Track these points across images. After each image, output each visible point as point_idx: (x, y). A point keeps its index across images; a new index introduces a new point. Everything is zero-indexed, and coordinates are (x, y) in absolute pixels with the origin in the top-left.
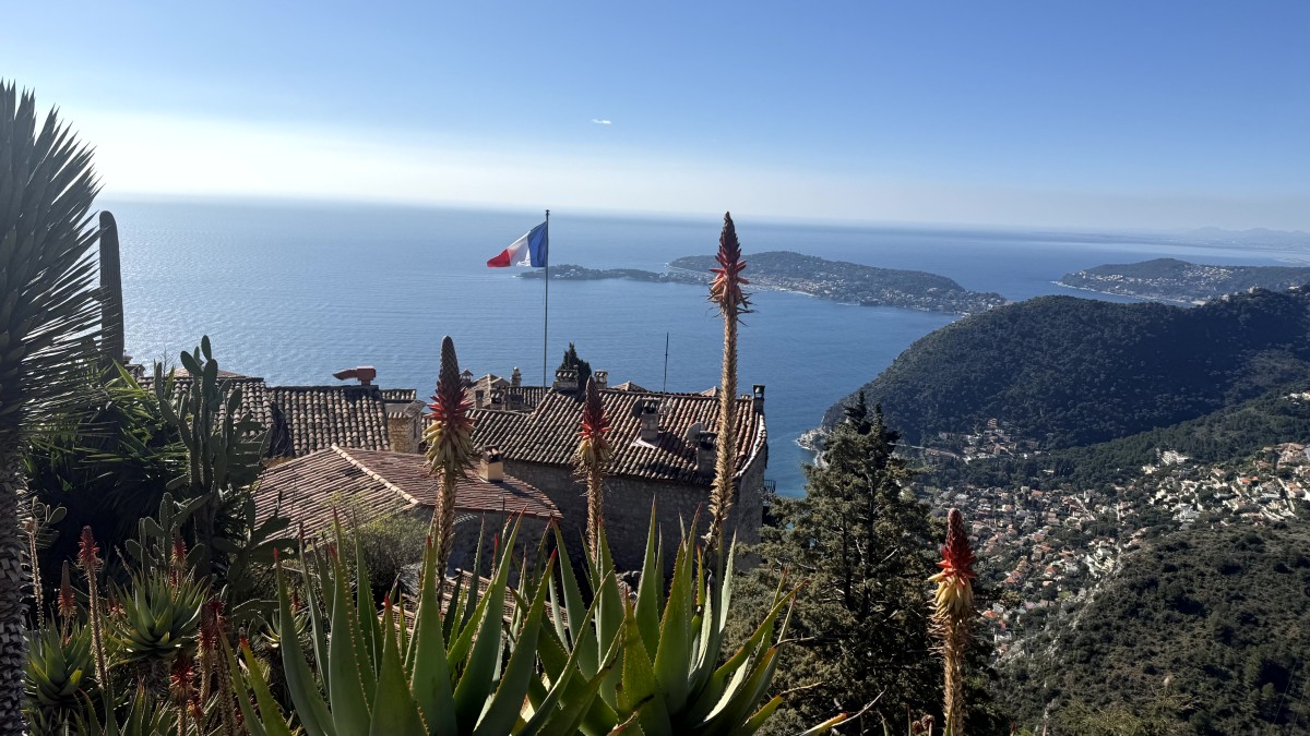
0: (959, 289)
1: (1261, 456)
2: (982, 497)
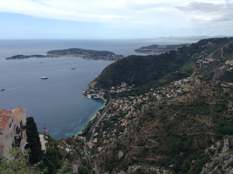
0: (114, 54)
1: (171, 84)
2: (121, 100)
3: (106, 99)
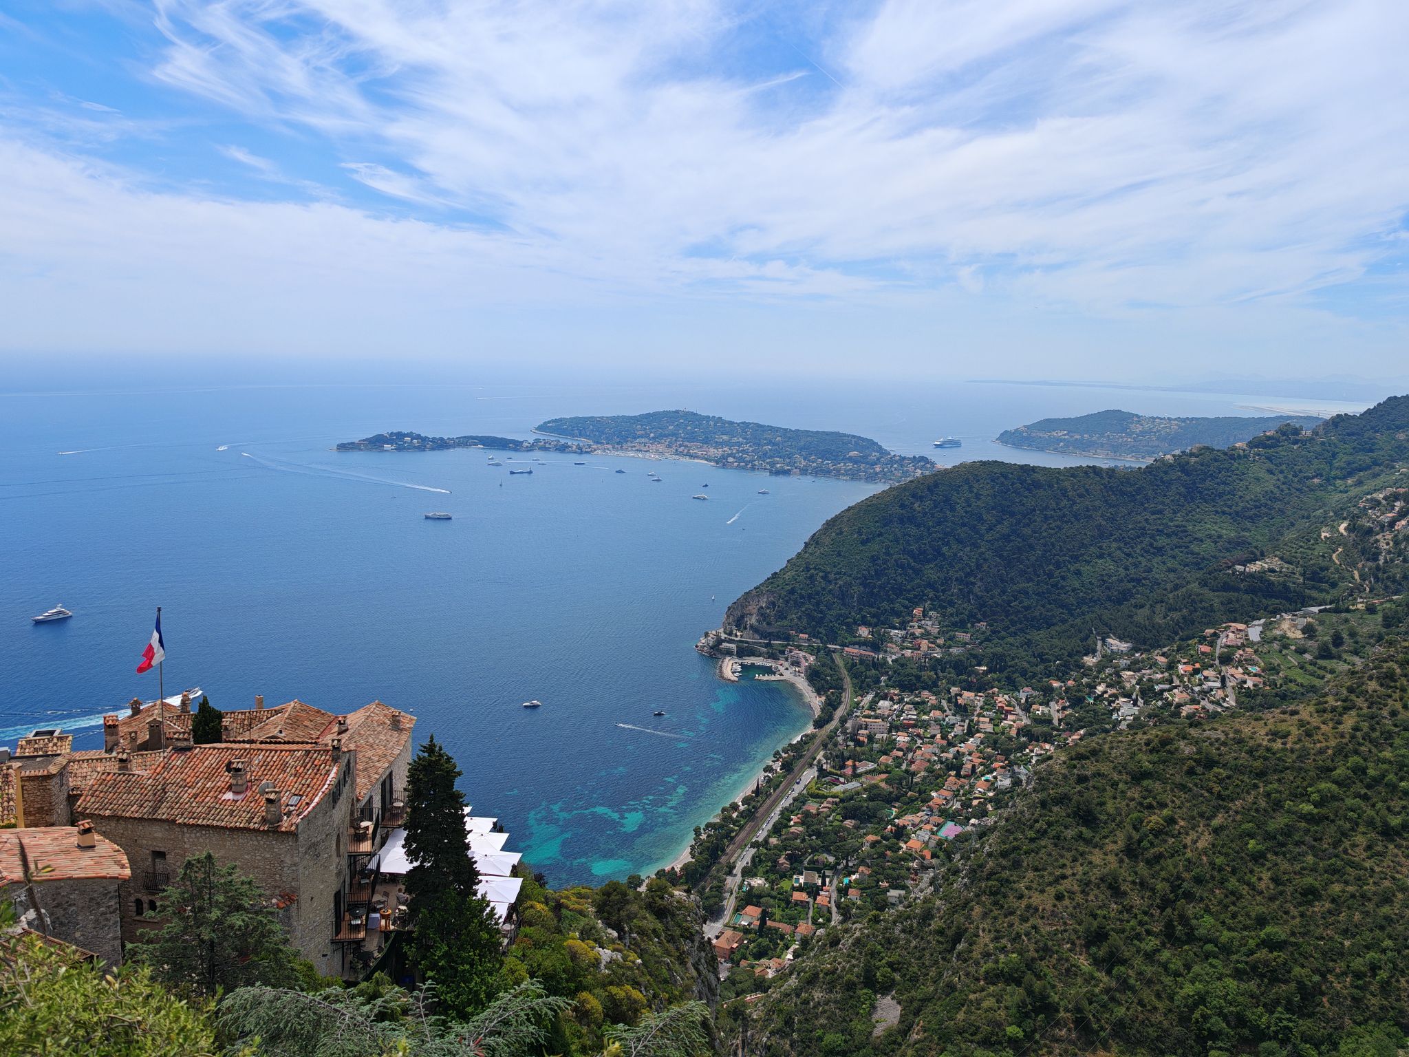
0: (883, 452)
1: (1203, 640)
2: (907, 703)
3: (819, 692)
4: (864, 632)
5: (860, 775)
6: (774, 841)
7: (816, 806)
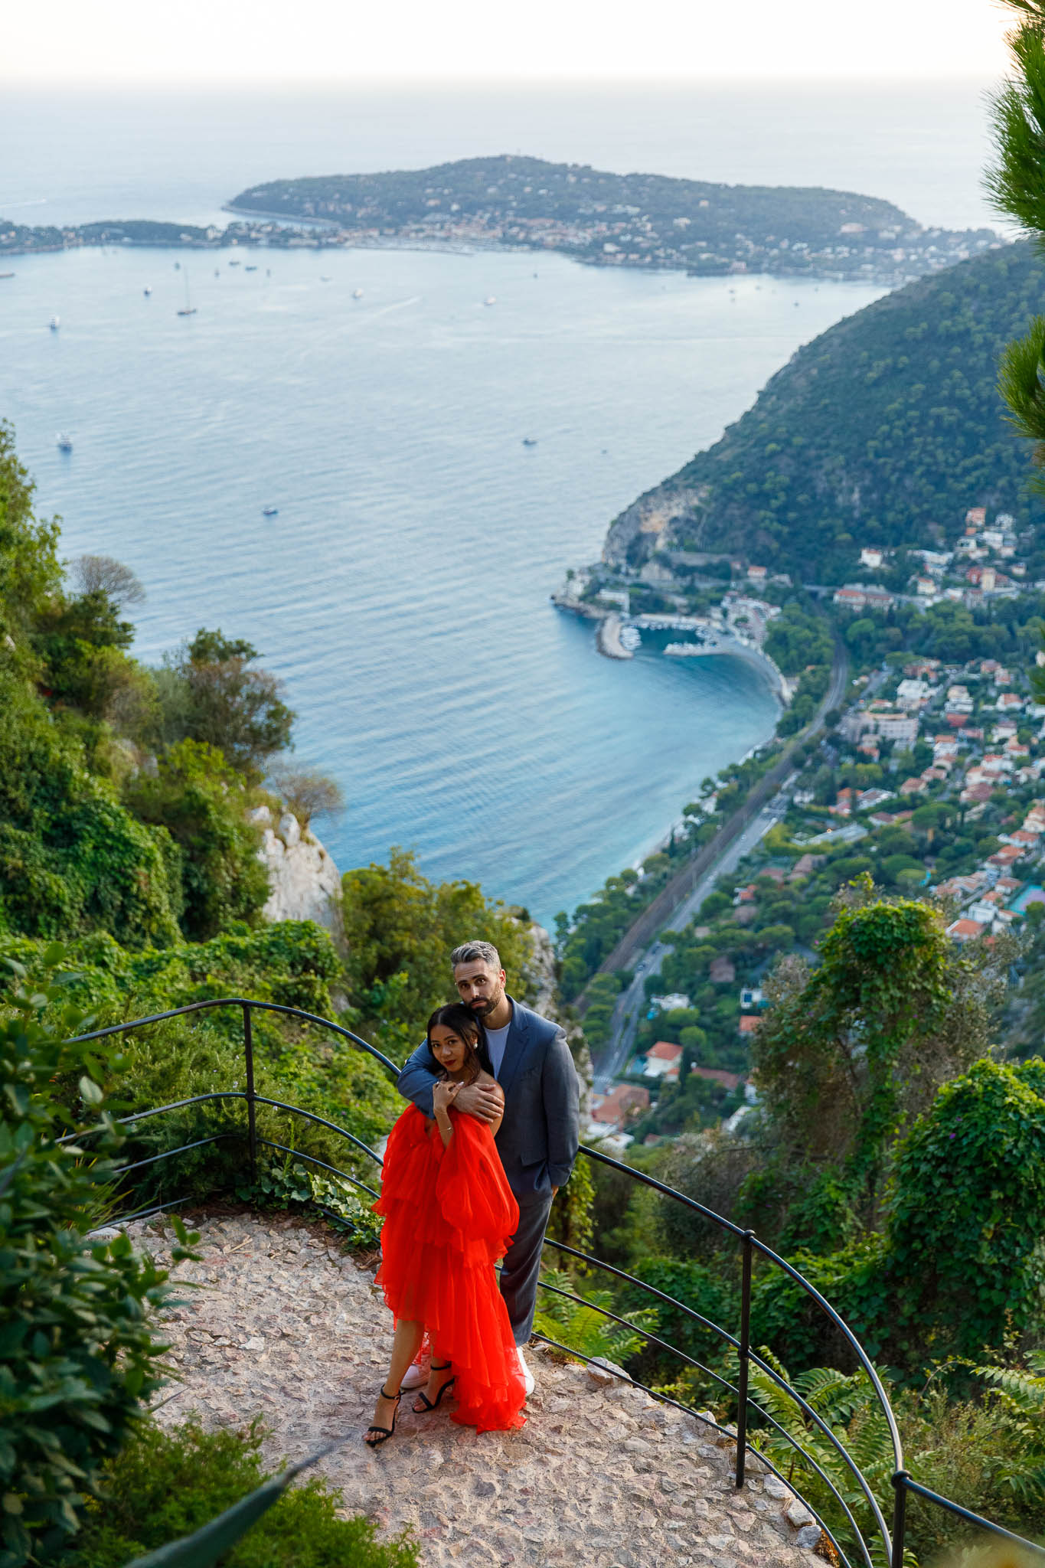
2: (954, 684)
3: (788, 670)
4: (872, 559)
5: (865, 814)
6: (702, 933)
7: (782, 870)
